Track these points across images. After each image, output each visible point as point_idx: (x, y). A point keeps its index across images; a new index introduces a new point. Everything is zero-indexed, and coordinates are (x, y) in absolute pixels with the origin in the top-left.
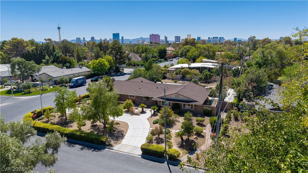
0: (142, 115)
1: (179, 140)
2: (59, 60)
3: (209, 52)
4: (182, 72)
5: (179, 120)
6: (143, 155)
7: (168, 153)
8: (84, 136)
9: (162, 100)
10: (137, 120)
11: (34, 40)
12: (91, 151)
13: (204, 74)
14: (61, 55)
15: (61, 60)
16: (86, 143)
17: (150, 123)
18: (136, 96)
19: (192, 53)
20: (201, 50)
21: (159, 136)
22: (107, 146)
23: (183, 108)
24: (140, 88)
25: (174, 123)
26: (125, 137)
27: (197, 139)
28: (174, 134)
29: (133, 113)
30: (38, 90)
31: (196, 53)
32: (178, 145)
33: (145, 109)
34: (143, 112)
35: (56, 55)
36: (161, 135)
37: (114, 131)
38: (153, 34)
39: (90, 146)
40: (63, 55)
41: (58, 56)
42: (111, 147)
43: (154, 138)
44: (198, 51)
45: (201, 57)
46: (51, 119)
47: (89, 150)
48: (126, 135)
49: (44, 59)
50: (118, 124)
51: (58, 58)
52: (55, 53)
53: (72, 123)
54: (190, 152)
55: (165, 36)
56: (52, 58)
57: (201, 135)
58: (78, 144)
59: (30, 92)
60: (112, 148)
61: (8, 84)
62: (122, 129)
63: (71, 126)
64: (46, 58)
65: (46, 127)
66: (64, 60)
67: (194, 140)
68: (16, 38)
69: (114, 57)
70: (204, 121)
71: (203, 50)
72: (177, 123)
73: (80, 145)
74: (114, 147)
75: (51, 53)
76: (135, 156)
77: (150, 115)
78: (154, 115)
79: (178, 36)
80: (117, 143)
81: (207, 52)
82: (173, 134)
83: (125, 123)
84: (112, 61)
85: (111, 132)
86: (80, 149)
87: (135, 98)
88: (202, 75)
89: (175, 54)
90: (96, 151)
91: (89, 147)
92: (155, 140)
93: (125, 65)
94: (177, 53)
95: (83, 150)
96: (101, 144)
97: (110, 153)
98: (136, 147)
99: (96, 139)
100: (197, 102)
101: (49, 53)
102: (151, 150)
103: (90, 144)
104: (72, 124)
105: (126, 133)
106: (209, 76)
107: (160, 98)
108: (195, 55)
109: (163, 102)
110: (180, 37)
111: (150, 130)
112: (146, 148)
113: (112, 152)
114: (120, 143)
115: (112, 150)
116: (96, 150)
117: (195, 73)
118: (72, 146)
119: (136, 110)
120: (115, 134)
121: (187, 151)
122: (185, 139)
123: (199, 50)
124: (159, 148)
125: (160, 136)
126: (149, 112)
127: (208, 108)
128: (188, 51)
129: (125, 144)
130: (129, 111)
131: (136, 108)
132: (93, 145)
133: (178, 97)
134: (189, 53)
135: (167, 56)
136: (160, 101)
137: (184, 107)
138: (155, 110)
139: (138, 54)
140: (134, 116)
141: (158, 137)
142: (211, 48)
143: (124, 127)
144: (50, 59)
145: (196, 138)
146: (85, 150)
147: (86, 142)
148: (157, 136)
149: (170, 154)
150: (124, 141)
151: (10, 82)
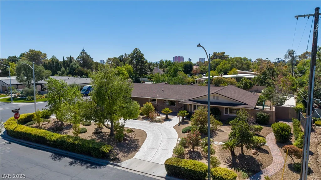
0: (166, 123)
1: (228, 155)
2: (76, 72)
3: (242, 65)
4: (214, 81)
5: (221, 129)
6: (169, 178)
7: (214, 174)
8: (78, 143)
9: (194, 103)
10: (159, 129)
11: (55, 57)
12: (85, 167)
13: (242, 81)
14: (78, 67)
15: (77, 71)
16: (80, 155)
17: (178, 133)
18: (157, 99)
19: (222, 66)
20: (233, 63)
21: (193, 148)
22: (112, 160)
23: (224, 114)
24: (163, 91)
25: (215, 132)
26: (141, 149)
27: (258, 154)
28: (218, 147)
29: (153, 120)
30: (43, 98)
31: (227, 66)
32: (226, 163)
33: (169, 117)
34: (167, 119)
35: (72, 66)
36: (196, 147)
37: (125, 140)
38: (176, 56)
39: (85, 159)
40: (80, 67)
41: (74, 68)
42: (118, 162)
43: (186, 151)
44: (229, 64)
45: (234, 69)
46: (43, 124)
47: (82, 166)
48: (142, 147)
49: (60, 70)
50: (131, 131)
51: (74, 69)
52: (71, 64)
53: (68, 129)
54: (252, 175)
55: (189, 59)
56: (68, 70)
57: (262, 149)
58: (67, 157)
59: (33, 99)
60: (119, 164)
61: (13, 92)
62: (136, 138)
63: (66, 132)
64: (62, 70)
65: (29, 132)
66: (81, 72)
67: (254, 156)
68: (33, 49)
69: (135, 67)
70: (262, 129)
71: (235, 63)
72: (219, 132)
73: (70, 157)
74: (122, 162)
75: (68, 64)
76: (155, 179)
77: (178, 123)
78: (183, 122)
79: (202, 59)
80: (127, 156)
81: (240, 65)
82: (215, 147)
83: (141, 131)
84: (132, 71)
85: (120, 141)
86: (69, 164)
87: (156, 103)
88: (240, 83)
89: (202, 70)
90: (94, 168)
91: (83, 162)
92: (187, 154)
93: (146, 79)
94: (204, 69)
95: (73, 166)
96: (102, 158)
97: (114, 171)
98: (157, 164)
99: (95, 148)
100: (247, 104)
101: (66, 65)
102: (184, 168)
103: (85, 157)
104: (67, 131)
105: (142, 143)
106: (250, 84)
107: (191, 101)
108: (227, 68)
109: (195, 106)
110: (204, 59)
111: (178, 141)
112: (174, 165)
113: (118, 170)
114: (132, 157)
115: (118, 168)
116: (94, 166)
117: (231, 81)
118: (58, 158)
119: (158, 117)
120: (126, 144)
121: (246, 173)
122: (238, 155)
123: (231, 63)
124: (197, 165)
125: (195, 149)
126: (176, 120)
127: (263, 113)
128: (217, 64)
129: (140, 159)
130: (149, 118)
131: (158, 114)
132: (91, 158)
133: (218, 99)
134: (219, 66)
135: (192, 72)
136: (191, 105)
137: (226, 113)
138: (185, 118)
139: (161, 69)
140: (155, 123)
141: (192, 150)
142: (244, 61)
143: (139, 136)
144: (66, 71)
145: (256, 153)
146: (76, 165)
147: (81, 153)
148: (190, 148)
149: (219, 177)
150: (138, 155)
151: (16, 90)
